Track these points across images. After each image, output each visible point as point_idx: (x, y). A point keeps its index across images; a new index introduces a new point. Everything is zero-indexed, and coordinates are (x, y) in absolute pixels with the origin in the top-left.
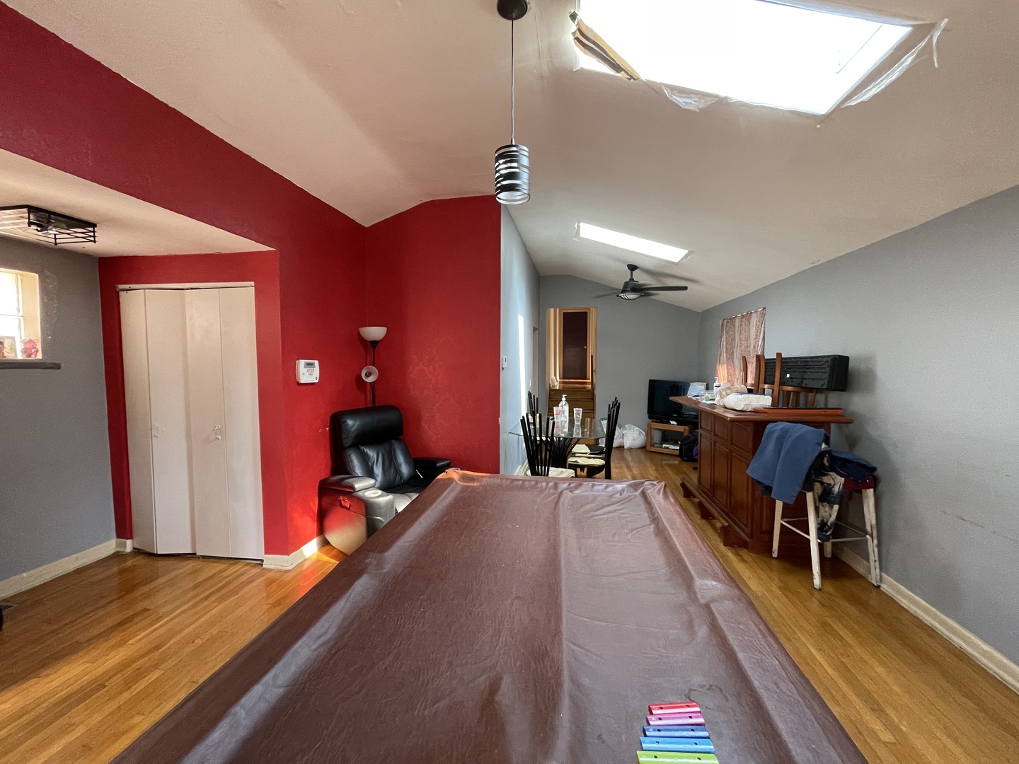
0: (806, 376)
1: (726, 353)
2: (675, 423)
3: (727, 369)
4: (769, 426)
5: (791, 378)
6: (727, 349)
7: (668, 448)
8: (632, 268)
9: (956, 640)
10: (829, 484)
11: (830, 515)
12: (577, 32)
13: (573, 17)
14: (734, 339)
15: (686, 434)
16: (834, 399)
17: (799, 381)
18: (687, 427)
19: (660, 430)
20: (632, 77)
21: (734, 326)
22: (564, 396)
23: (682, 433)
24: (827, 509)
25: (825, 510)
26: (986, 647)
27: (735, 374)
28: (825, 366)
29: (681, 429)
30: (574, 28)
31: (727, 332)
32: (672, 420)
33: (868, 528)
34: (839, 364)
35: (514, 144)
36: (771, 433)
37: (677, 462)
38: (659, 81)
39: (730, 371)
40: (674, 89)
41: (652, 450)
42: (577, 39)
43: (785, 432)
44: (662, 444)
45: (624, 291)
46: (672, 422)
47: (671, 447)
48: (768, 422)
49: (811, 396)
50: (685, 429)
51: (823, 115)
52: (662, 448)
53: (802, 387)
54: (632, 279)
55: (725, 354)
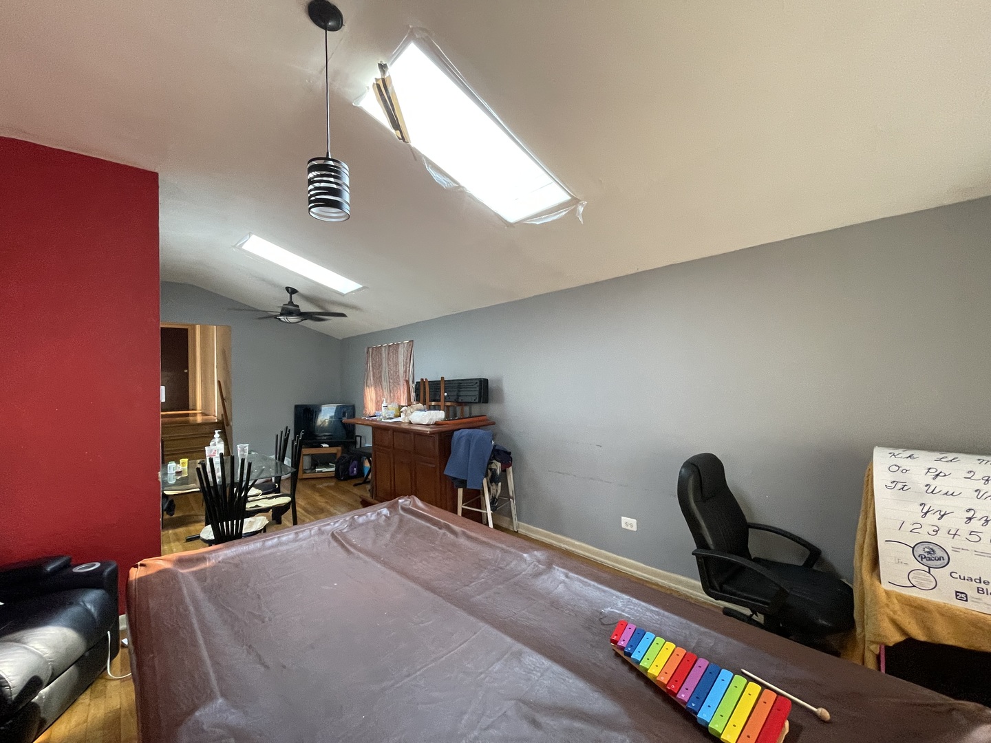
0: (461, 393)
1: (374, 376)
2: (327, 446)
3: (375, 390)
4: (455, 433)
5: (448, 395)
6: (374, 374)
7: (321, 472)
8: (292, 291)
9: (564, 546)
10: (495, 469)
11: (497, 491)
12: (381, 80)
13: (383, 67)
14: (380, 365)
15: (339, 455)
16: (476, 410)
17: (455, 397)
18: (340, 448)
19: (308, 455)
20: (403, 139)
21: (381, 354)
22: (216, 432)
23: (336, 454)
24: (494, 487)
25: (493, 487)
26: (577, 543)
27: (383, 394)
28: (476, 386)
29: (334, 450)
30: (379, 75)
31: (373, 359)
32: (323, 443)
33: (511, 494)
34: (483, 384)
35: (330, 157)
36: (460, 439)
37: (333, 484)
38: (423, 153)
39: (379, 392)
40: (430, 162)
41: (304, 477)
42: (378, 86)
43: (470, 437)
44: (315, 468)
45: (281, 315)
46: (324, 445)
47: (325, 470)
48: (453, 431)
49: (467, 409)
50: (338, 450)
51: (509, 223)
52: (315, 472)
53: (458, 402)
54: (291, 303)
55: (372, 378)
